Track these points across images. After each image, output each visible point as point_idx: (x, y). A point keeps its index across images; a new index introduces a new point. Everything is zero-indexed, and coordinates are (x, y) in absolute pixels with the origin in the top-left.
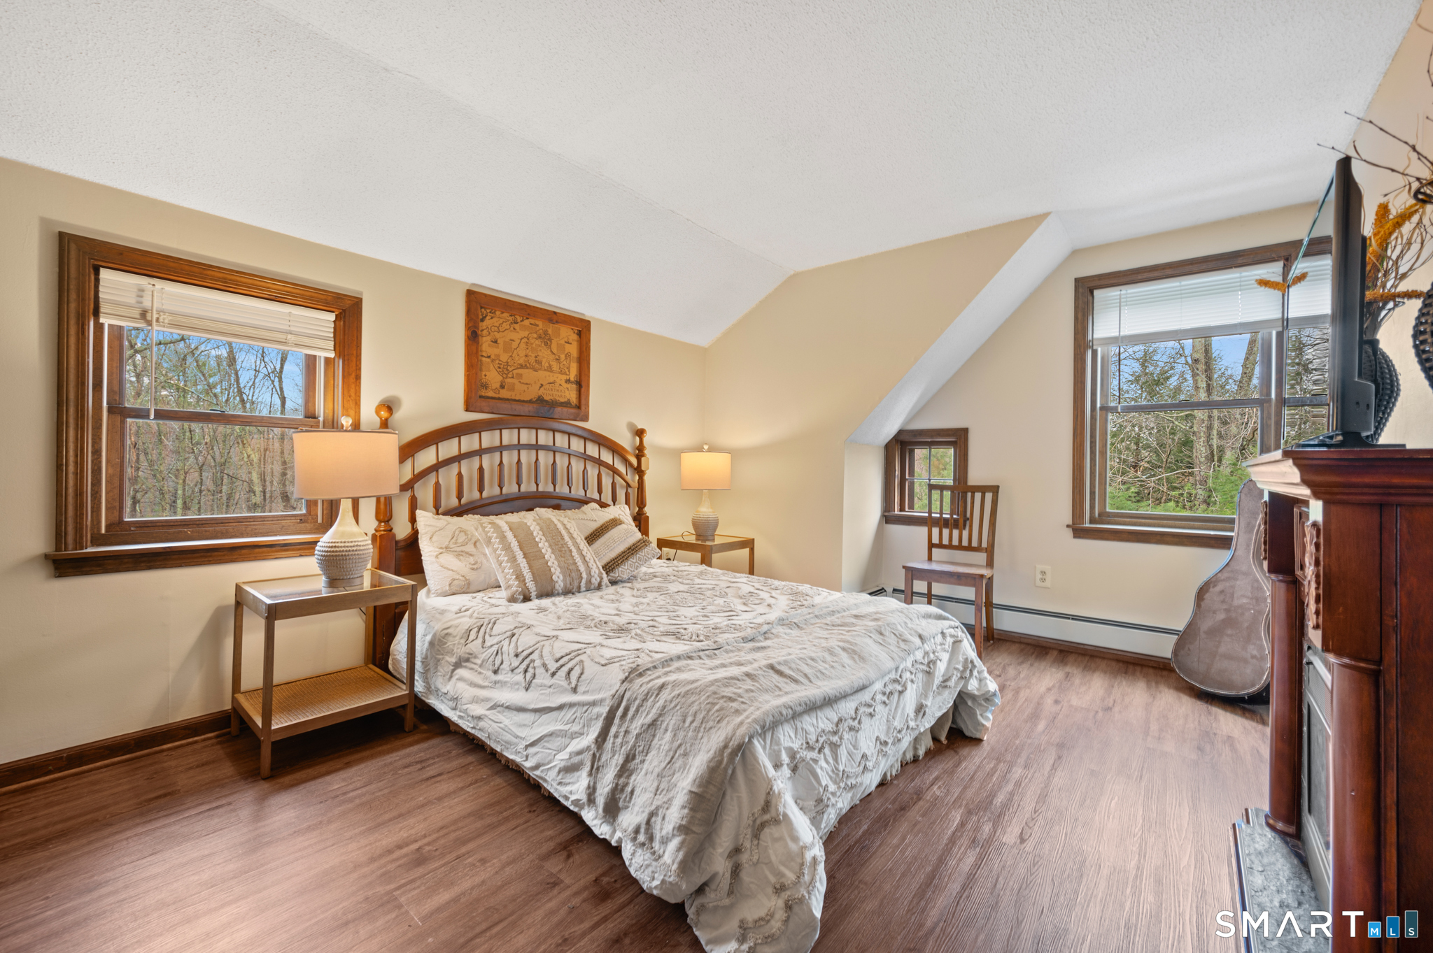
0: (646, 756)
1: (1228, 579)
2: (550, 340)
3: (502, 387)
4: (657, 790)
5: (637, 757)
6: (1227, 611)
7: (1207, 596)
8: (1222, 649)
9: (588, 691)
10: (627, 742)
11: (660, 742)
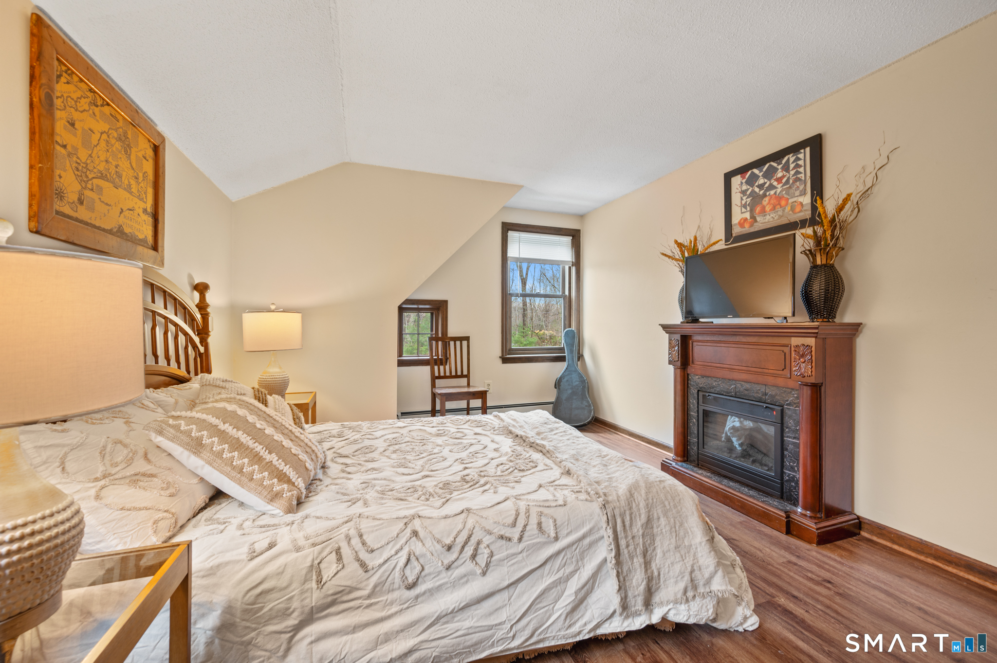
0: (654, 544)
1: (569, 374)
2: (130, 148)
3: (81, 202)
4: (682, 557)
5: (649, 549)
6: (572, 388)
7: (562, 383)
8: (574, 406)
9: (571, 531)
10: (638, 544)
11: (659, 529)
